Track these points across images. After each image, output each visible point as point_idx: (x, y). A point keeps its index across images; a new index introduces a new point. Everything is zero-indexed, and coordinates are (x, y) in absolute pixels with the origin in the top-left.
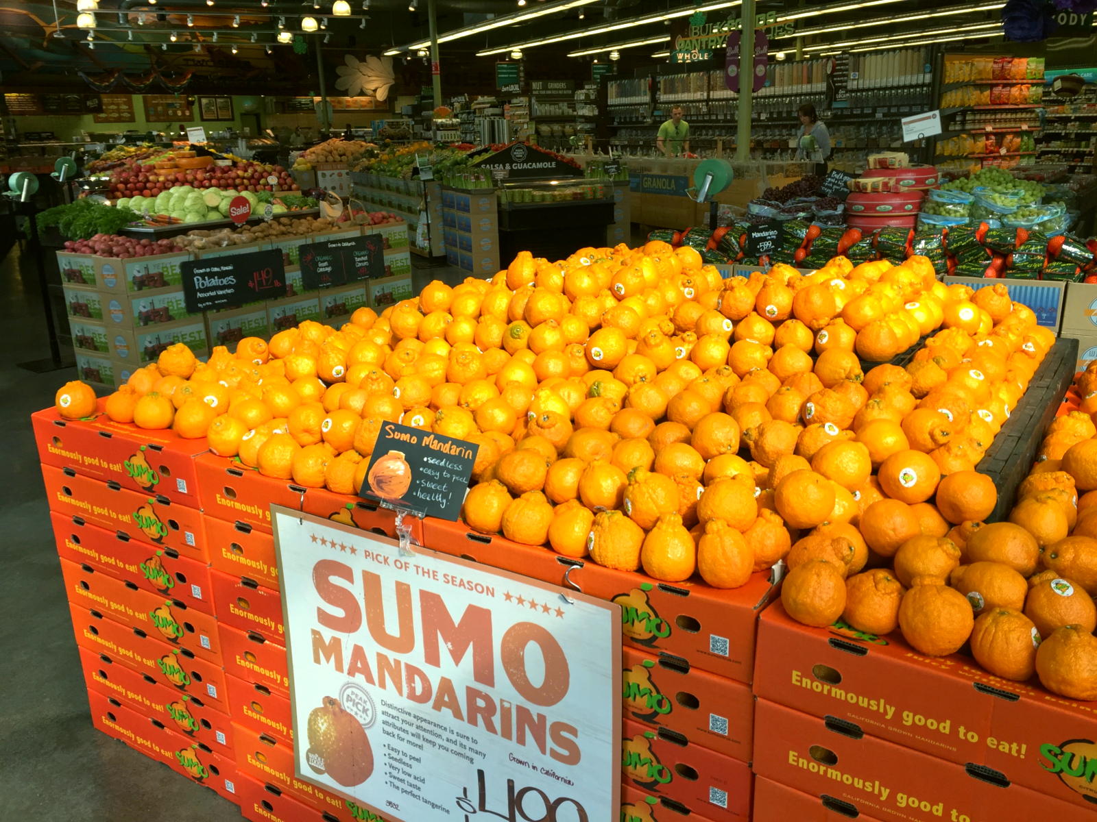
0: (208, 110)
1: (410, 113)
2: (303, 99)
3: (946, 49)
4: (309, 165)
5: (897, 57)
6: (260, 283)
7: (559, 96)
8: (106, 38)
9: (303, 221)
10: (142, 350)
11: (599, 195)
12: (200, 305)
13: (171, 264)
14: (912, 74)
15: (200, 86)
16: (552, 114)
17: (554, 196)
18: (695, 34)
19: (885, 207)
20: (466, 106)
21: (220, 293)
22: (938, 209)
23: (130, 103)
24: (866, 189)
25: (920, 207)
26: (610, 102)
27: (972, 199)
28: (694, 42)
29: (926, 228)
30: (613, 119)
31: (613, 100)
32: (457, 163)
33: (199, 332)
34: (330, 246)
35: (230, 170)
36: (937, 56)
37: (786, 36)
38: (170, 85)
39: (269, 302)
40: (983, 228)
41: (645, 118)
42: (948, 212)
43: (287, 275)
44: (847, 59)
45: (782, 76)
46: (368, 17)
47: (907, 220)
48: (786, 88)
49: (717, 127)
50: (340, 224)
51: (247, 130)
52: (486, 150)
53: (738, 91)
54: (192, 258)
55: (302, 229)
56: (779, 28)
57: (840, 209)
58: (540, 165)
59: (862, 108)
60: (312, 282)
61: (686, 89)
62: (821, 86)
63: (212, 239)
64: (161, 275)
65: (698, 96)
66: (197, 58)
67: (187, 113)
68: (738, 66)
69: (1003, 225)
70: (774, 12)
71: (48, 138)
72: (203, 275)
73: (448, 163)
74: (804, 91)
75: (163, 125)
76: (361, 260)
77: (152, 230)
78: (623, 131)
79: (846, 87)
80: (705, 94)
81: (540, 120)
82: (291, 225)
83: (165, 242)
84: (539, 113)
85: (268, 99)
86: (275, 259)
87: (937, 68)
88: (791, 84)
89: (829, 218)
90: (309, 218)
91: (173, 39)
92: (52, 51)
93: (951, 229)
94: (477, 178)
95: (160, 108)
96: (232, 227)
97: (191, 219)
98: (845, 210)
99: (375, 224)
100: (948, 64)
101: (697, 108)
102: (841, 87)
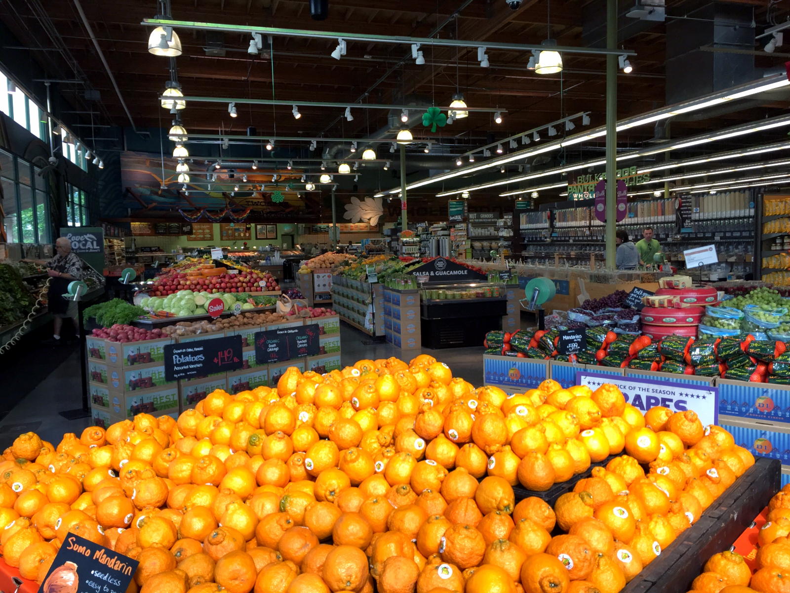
0: (261, 233)
1: (389, 234)
2: (323, 225)
3: (765, 191)
4: (309, 270)
5: (728, 198)
6: (223, 359)
7: (488, 223)
8: (199, 188)
9: (261, 315)
10: (129, 408)
11: (495, 295)
12: (175, 376)
13: (157, 347)
14: (740, 209)
15: (256, 218)
16: (483, 235)
17: (462, 295)
18: (580, 182)
19: (669, 320)
20: (426, 230)
21: (191, 366)
22: (713, 322)
23: (211, 229)
24: (654, 305)
25: (700, 320)
26: (521, 227)
27: (741, 314)
28: (579, 187)
29: (705, 337)
30: (524, 239)
31: (524, 225)
32: (396, 271)
33: (173, 395)
34: (278, 332)
35: (236, 277)
36: (757, 197)
37: (645, 183)
38: (236, 218)
39: (230, 373)
40: (749, 339)
41: (546, 238)
42: (722, 325)
43: (244, 354)
44: (690, 198)
45: (643, 209)
46: (359, 174)
47: (689, 330)
48: (646, 219)
49: (597, 245)
50: (288, 317)
51: (285, 245)
52: (418, 262)
53: (605, 221)
54: (173, 342)
55: (260, 320)
56: (639, 177)
57: (635, 319)
58: (456, 273)
59: (704, 233)
60: (263, 358)
61: (574, 219)
62: (672, 217)
63: (191, 328)
64: (149, 354)
65: (583, 223)
66: (254, 201)
67: (247, 235)
68: (605, 205)
69: (768, 337)
70: (635, 167)
71: (155, 251)
72: (180, 355)
73: (390, 271)
74: (659, 221)
75: (232, 242)
76: (302, 343)
77: (150, 322)
78: (531, 247)
79: (690, 218)
80: (588, 222)
81: (474, 239)
82: (252, 318)
83: (155, 331)
84: (473, 235)
85: (300, 225)
86: (237, 343)
87: (759, 206)
88: (649, 215)
89: (627, 326)
90: (267, 313)
91: (236, 189)
92: (164, 197)
93: (723, 339)
94: (406, 282)
95: (230, 232)
96: (210, 319)
97: (183, 314)
98: (640, 320)
99: (315, 317)
100: (766, 202)
101: (583, 231)
102: (687, 218)
